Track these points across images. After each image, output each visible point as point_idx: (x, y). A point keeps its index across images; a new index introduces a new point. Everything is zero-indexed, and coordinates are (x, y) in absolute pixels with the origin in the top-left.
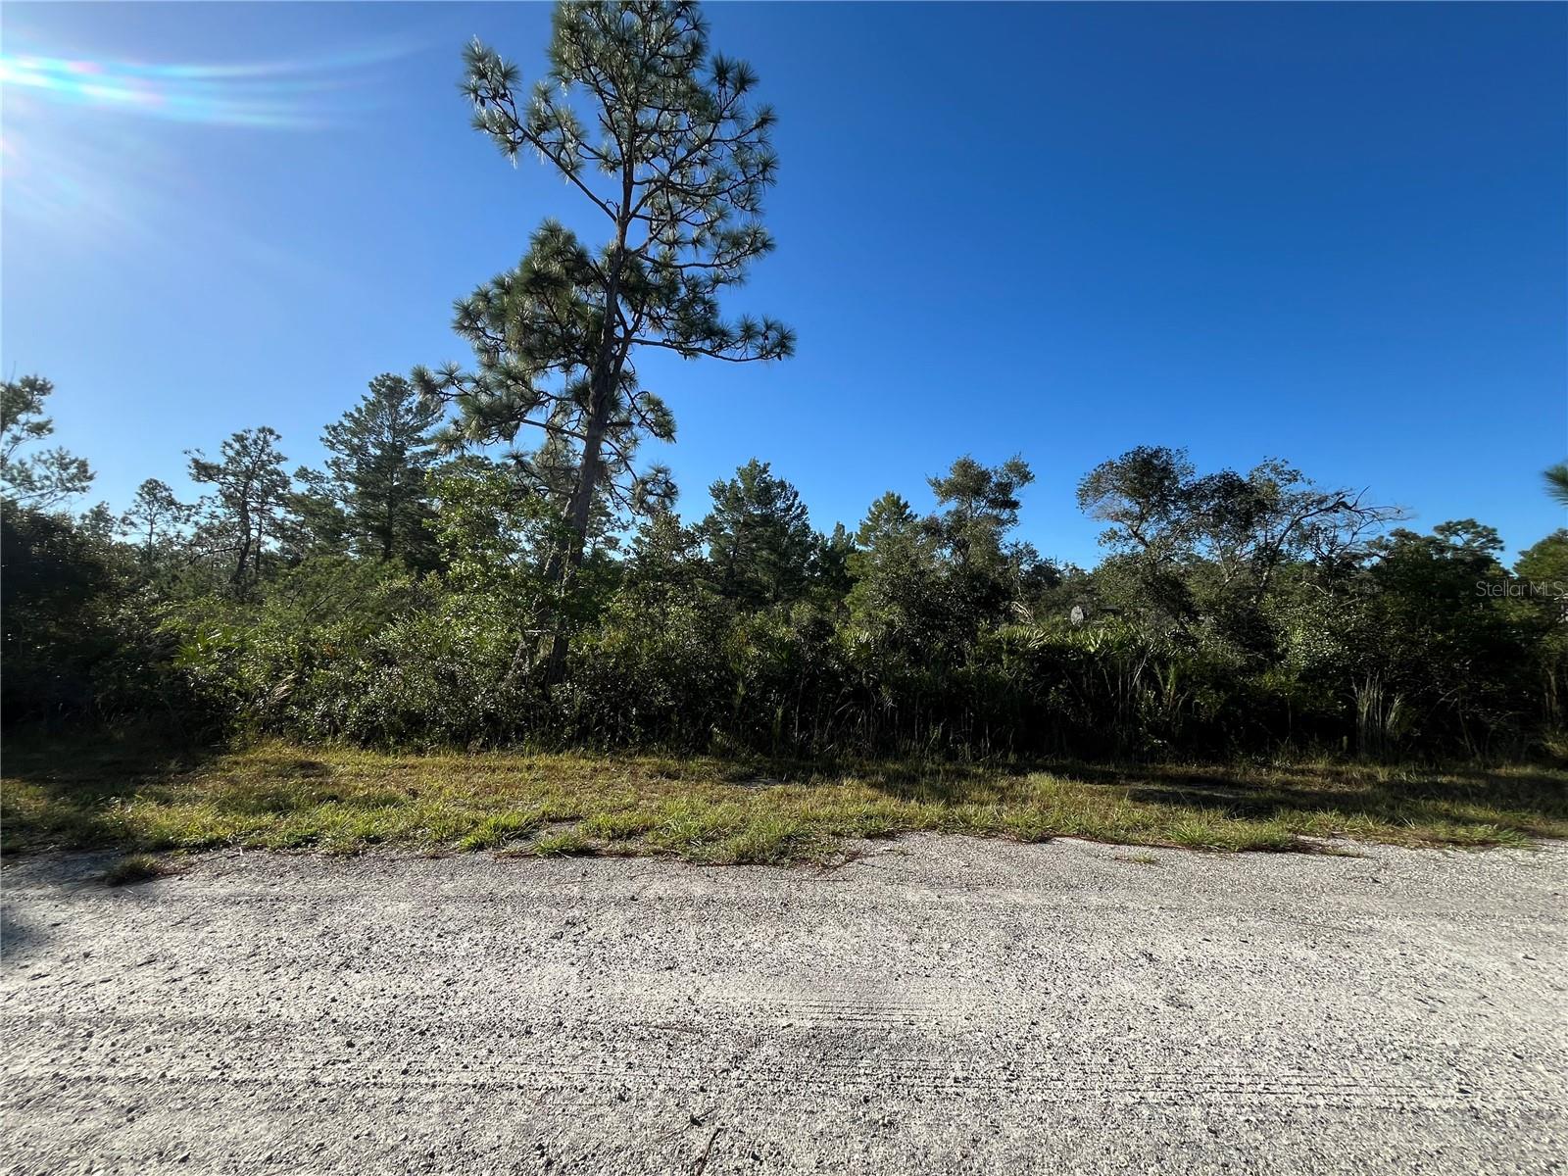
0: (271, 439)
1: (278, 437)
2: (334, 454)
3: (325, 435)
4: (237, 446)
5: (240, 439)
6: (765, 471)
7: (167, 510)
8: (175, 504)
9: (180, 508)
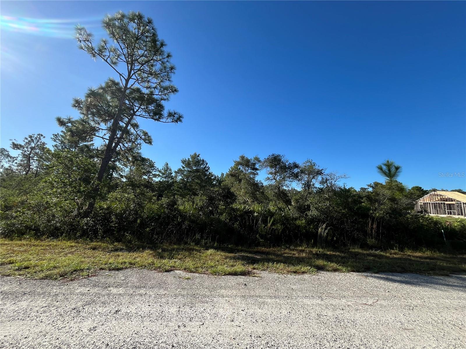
0: (42, 137)
1: (44, 137)
2: (56, 143)
3: (53, 137)
4: (29, 139)
5: (31, 137)
6: (198, 156)
7: (7, 158)
8: (10, 156)
9: (11, 157)
